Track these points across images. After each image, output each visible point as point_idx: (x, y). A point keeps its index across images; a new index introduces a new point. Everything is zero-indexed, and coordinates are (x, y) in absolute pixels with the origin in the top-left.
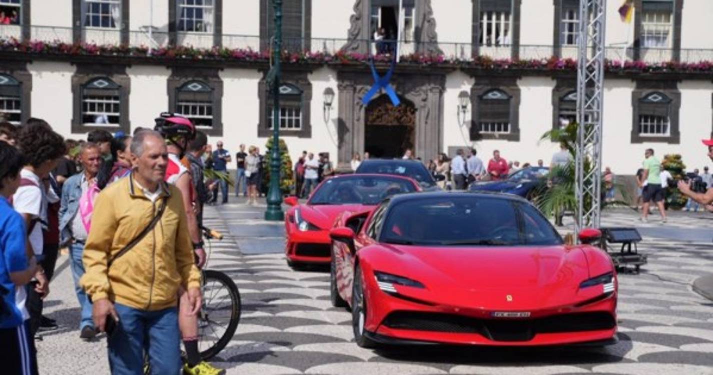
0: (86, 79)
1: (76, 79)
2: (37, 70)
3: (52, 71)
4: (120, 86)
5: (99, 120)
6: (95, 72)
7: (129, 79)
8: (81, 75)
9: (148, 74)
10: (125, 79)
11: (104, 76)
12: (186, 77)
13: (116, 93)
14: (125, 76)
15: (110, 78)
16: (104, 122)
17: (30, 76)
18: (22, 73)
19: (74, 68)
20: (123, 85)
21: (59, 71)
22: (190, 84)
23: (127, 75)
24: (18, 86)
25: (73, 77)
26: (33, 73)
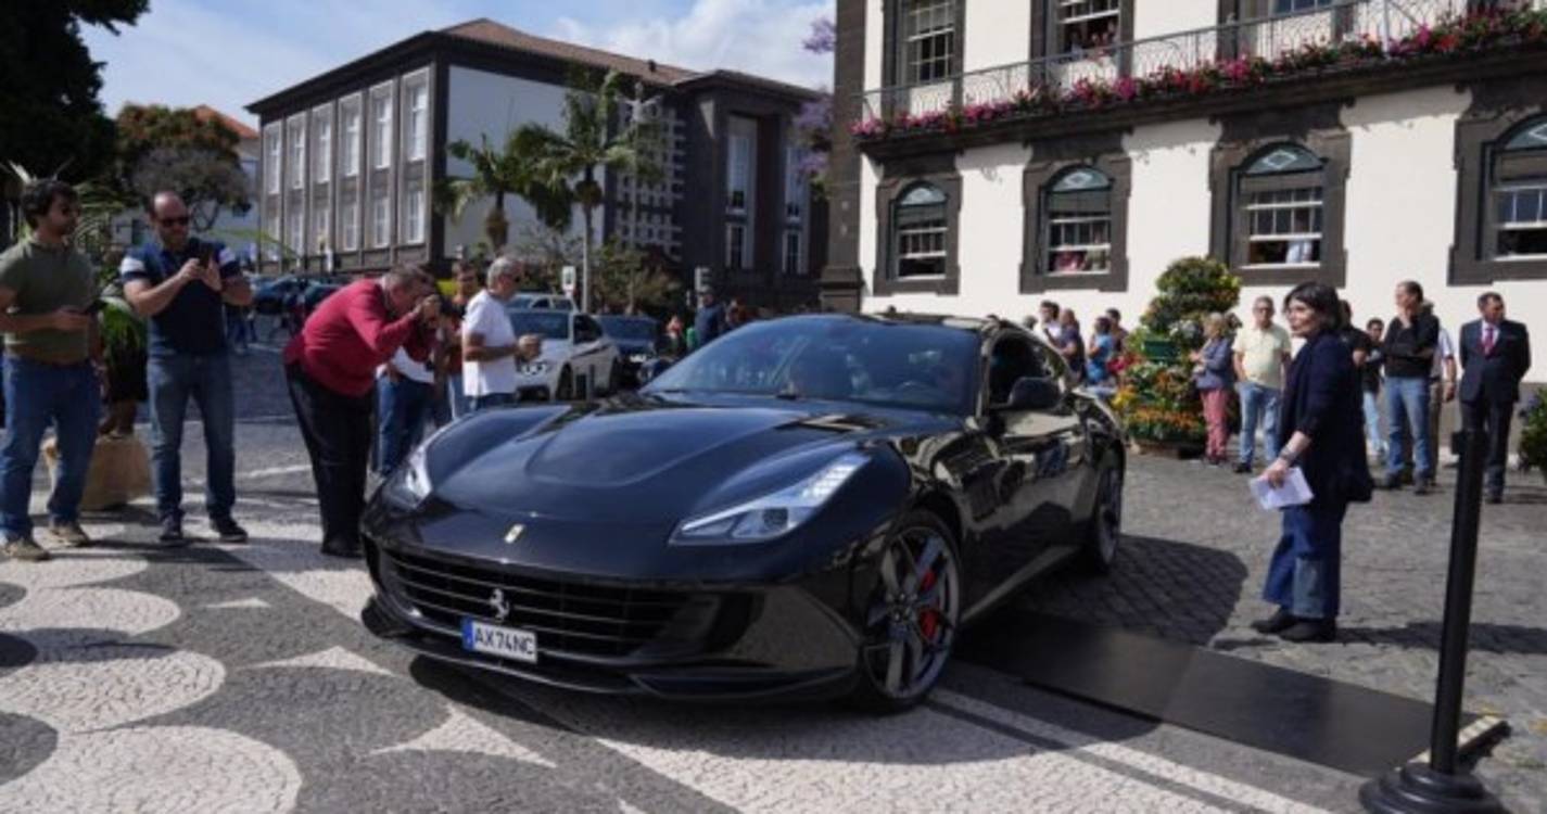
0: (1243, 152)
1: (1220, 156)
2: (1139, 148)
3: (1170, 146)
4: (1324, 160)
5: (1292, 253)
6: (1264, 132)
7: (1348, 137)
8: (1232, 145)
9: (1398, 118)
10: (1342, 137)
11: (1285, 138)
12: (1519, 107)
13: (1315, 179)
14: (1336, 132)
15: (1300, 141)
16: (1299, 260)
17: (1128, 161)
18: (1113, 157)
19: (1217, 131)
20: (1331, 155)
21: (1183, 143)
22: (1533, 126)
23: (1342, 127)
24: (1108, 188)
25: (1213, 152)
26: (1132, 154)
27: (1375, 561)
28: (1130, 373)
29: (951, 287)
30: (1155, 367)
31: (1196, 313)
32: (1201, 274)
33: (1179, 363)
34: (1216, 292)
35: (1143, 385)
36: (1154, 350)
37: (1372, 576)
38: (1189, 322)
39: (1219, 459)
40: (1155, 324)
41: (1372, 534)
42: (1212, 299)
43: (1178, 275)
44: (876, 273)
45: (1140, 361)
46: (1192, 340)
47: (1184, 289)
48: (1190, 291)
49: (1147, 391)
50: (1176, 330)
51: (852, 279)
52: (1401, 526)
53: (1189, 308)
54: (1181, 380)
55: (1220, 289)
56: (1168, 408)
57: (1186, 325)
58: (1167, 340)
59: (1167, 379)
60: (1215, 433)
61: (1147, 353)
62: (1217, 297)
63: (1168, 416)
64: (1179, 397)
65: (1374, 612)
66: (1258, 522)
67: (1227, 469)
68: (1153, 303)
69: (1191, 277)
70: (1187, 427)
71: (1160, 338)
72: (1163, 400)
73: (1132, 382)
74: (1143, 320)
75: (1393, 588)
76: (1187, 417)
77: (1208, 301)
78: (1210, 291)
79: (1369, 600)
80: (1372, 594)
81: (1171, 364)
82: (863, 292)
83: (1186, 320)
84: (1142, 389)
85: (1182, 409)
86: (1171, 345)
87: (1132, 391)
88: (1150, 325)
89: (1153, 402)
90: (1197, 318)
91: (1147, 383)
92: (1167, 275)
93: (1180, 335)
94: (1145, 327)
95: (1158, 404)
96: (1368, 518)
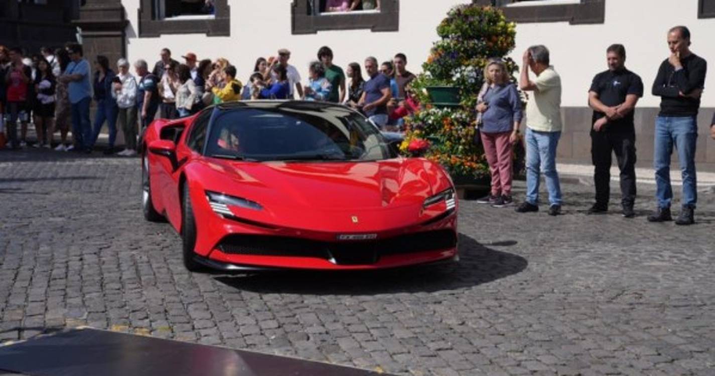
27: (668, 298)
28: (416, 119)
29: (221, 28)
30: (440, 113)
31: (475, 60)
32: (480, 21)
33: (462, 108)
34: (494, 38)
35: (428, 130)
36: (437, 96)
37: (670, 314)
38: (470, 68)
39: (503, 199)
40: (438, 71)
41: (658, 269)
42: (491, 44)
43: (459, 22)
44: (141, 12)
45: (425, 106)
46: (473, 85)
47: (466, 36)
48: (471, 38)
49: (432, 136)
50: (458, 75)
51: (117, 20)
52: (680, 260)
53: (470, 54)
54: (464, 124)
55: (497, 35)
56: (453, 150)
57: (468, 70)
58: (451, 85)
59: (452, 124)
60: (501, 176)
61: (431, 99)
62: (496, 43)
63: (453, 159)
64: (463, 141)
65: (682, 352)
66: (555, 263)
67: (511, 208)
68: (435, 50)
69: (471, 24)
70: (472, 169)
71: (443, 84)
72: (448, 143)
73: (419, 127)
74: (425, 66)
75: (691, 324)
76: (472, 160)
77: (488, 47)
78: (489, 36)
79: (674, 340)
80: (674, 333)
81: (454, 108)
82: (127, 32)
83: (467, 66)
84: (428, 134)
85: (466, 152)
86: (454, 90)
87: (418, 136)
88: (433, 72)
89: (439, 147)
90: (478, 64)
91: (433, 128)
92: (448, 22)
93: (462, 80)
94: (428, 73)
95: (444, 148)
96: (650, 253)
